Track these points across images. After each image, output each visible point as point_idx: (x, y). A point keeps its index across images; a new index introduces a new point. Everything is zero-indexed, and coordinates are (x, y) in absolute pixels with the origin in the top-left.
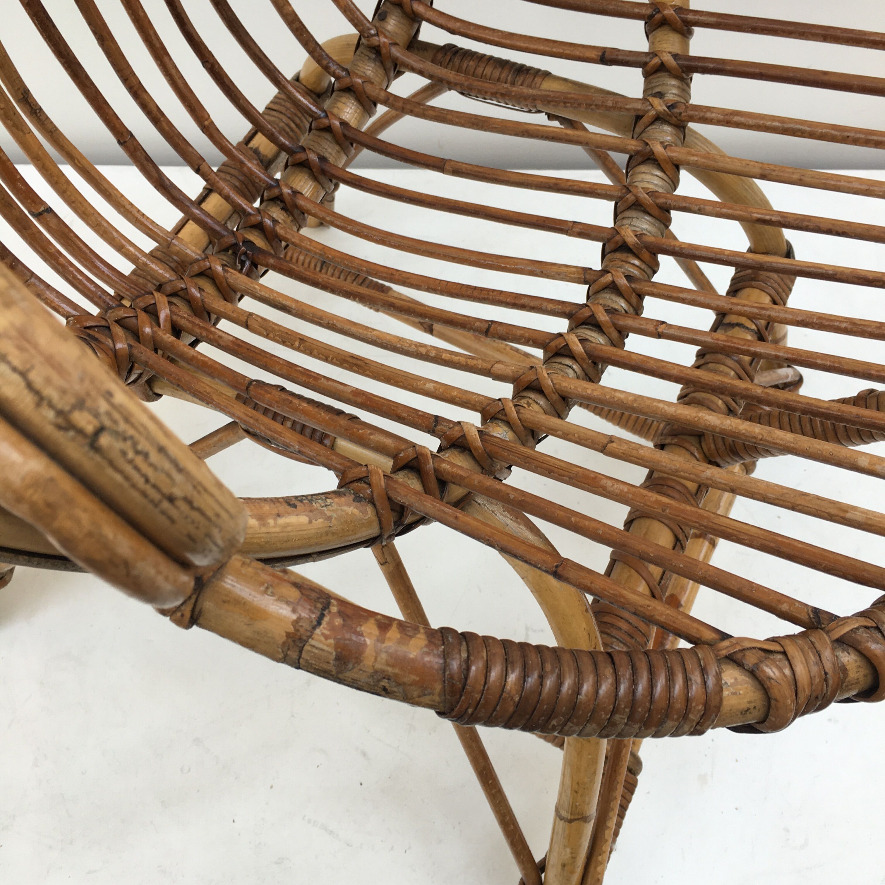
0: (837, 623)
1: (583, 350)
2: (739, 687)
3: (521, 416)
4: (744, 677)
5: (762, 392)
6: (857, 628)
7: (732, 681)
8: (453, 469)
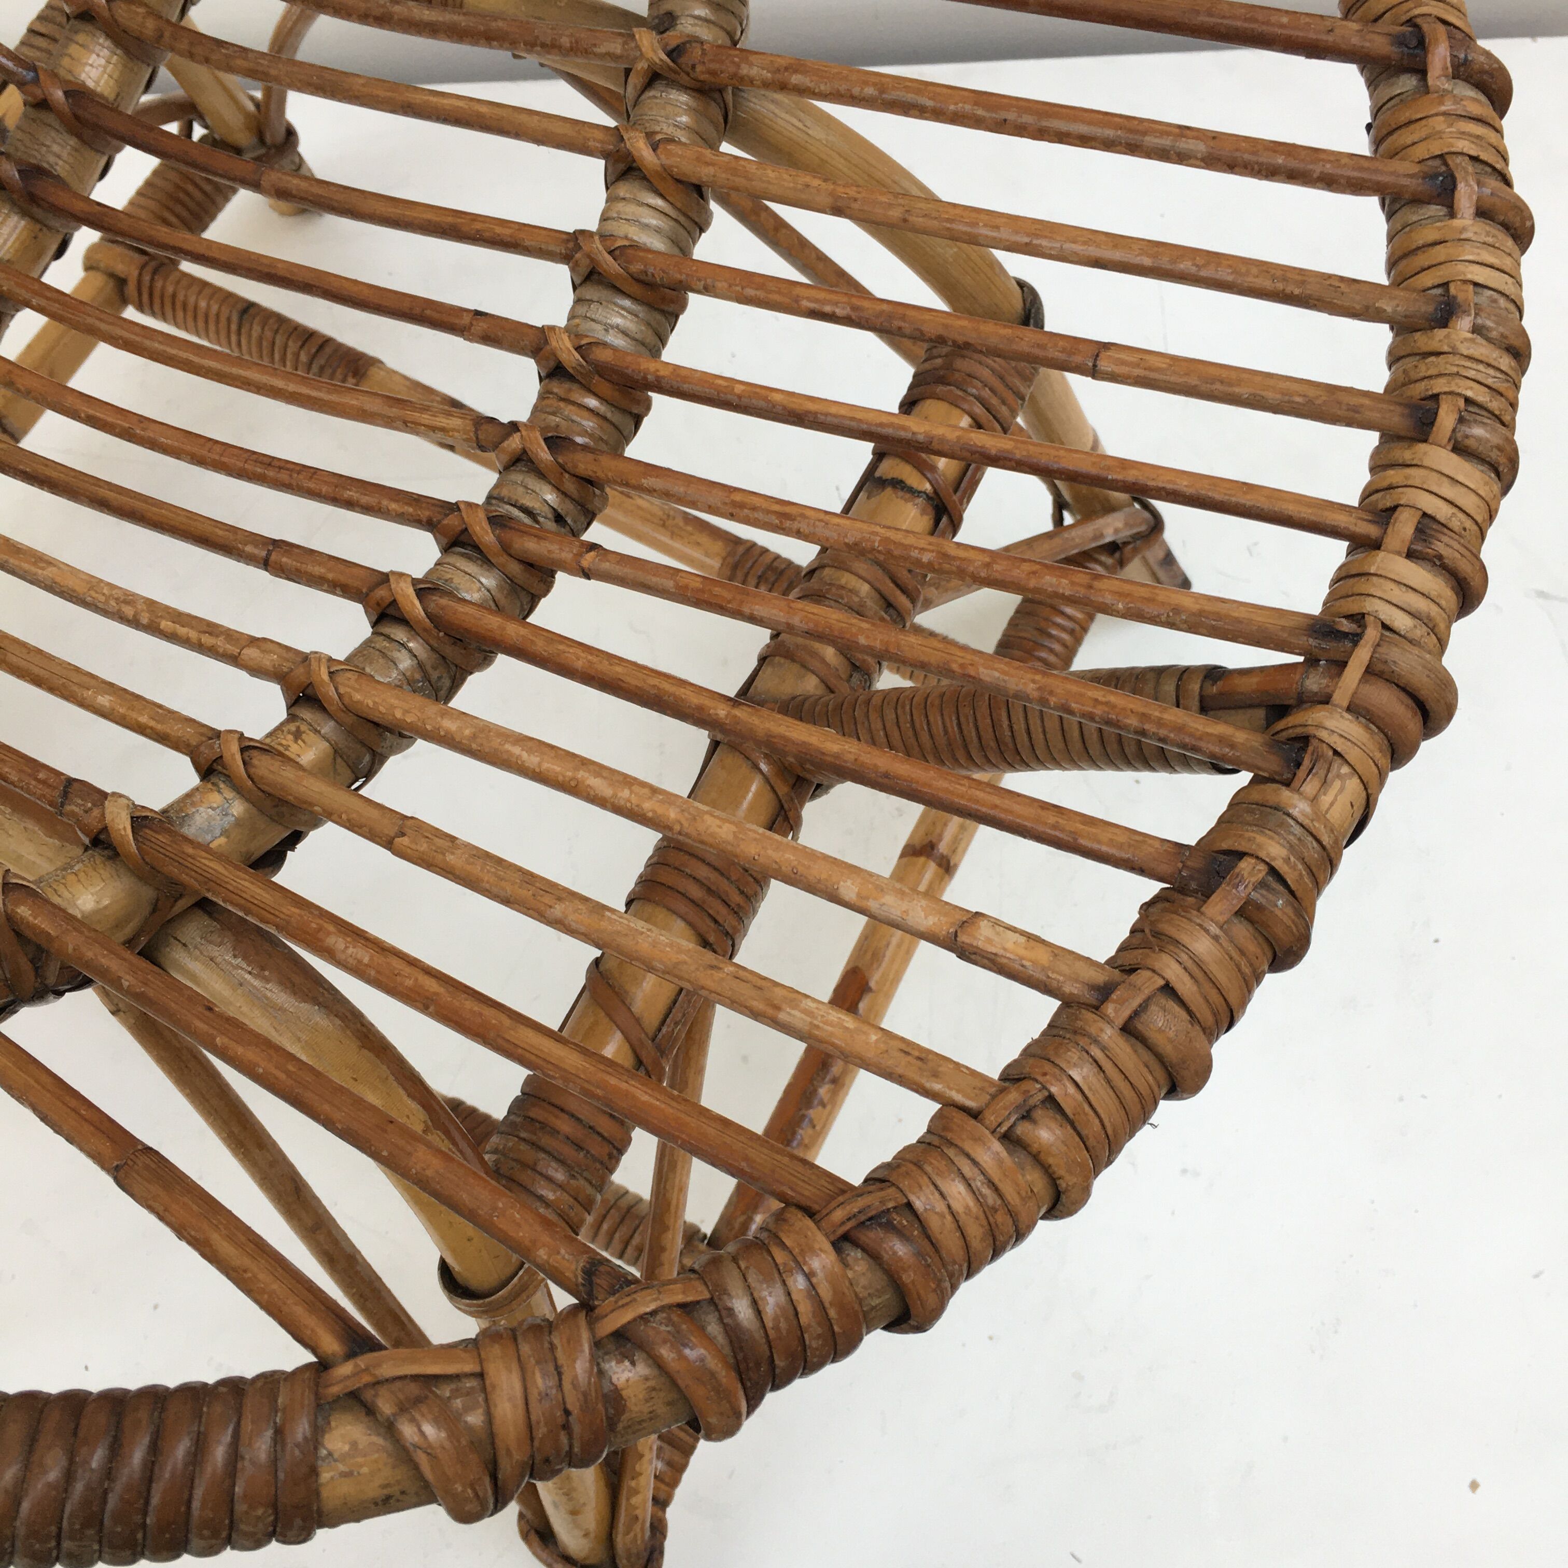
0: (616, 1302)
1: (422, 613)
2: (360, 1460)
3: (252, 771)
4: (375, 1439)
5: (727, 716)
6: (653, 1313)
7: (347, 1448)
8: (35, 918)
